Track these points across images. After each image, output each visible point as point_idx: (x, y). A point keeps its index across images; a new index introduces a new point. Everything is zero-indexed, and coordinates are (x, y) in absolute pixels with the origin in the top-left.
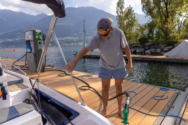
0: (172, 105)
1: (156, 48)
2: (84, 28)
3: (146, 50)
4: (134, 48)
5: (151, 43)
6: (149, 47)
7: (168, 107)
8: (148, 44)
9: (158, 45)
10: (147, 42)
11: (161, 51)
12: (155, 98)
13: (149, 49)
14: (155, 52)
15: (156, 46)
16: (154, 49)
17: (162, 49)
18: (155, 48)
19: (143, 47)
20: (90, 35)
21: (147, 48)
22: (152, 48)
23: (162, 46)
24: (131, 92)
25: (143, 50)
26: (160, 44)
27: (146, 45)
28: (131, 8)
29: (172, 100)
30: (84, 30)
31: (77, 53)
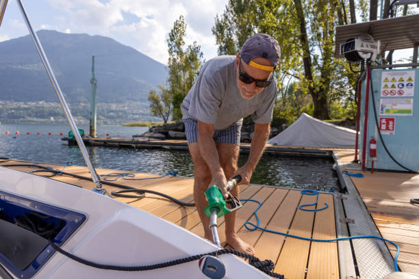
0: (346, 217)
1: (250, 131)
2: (93, 75)
7: (341, 221)
12: (304, 208)
15: (249, 126)
16: (246, 133)
18: (246, 130)
20: (101, 102)
24: (247, 201)
28: (198, 48)
29: (339, 210)
30: (93, 79)
31: (70, 136)
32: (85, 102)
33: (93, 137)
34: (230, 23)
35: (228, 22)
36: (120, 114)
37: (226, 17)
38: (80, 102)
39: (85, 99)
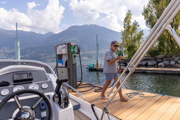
1: (170, 61)
3: (158, 62)
4: (145, 61)
5: (163, 55)
6: (162, 60)
8: (160, 56)
9: (171, 57)
10: (158, 55)
11: (176, 64)
13: (162, 62)
14: (169, 65)
15: (169, 58)
16: (168, 62)
17: (176, 61)
18: (168, 60)
19: (155, 60)
20: (93, 50)
21: (159, 61)
22: (165, 61)
23: (176, 58)
25: (155, 62)
26: (173, 56)
27: (158, 58)
28: (137, 23)
30: (97, 44)
31: (89, 67)
32: (87, 51)
33: (98, 67)
34: (151, 8)
35: (150, 8)
36: (101, 54)
37: (149, 6)
38: (86, 51)
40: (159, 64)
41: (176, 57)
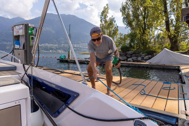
0: (183, 92)
1: (137, 57)
2: (70, 33)
3: (128, 58)
5: (133, 52)
6: (131, 56)
7: (181, 94)
8: (130, 52)
10: (129, 51)
11: (142, 60)
13: (131, 57)
14: (137, 61)
15: (137, 54)
16: (136, 58)
17: (142, 58)
18: (136, 56)
19: (126, 55)
21: (129, 56)
22: (134, 57)
23: (142, 55)
25: (125, 58)
26: (140, 53)
27: (128, 54)
28: (114, 18)
31: (60, 58)
32: (64, 44)
33: (69, 59)
34: (129, 6)
35: (127, 6)
36: (78, 49)
37: (127, 3)
38: (62, 44)
39: (64, 43)
40: (129, 60)
41: (143, 53)
